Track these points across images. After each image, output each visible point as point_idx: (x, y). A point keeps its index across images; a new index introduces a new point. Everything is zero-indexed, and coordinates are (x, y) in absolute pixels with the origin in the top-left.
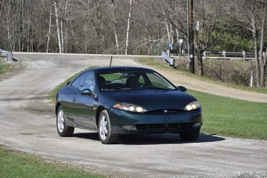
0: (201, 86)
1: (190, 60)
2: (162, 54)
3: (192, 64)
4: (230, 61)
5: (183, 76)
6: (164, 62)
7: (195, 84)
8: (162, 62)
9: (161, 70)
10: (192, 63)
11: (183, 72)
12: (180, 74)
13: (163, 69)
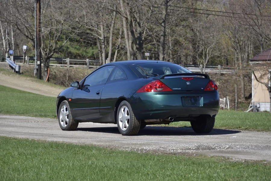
0: (52, 92)
1: (37, 67)
2: (6, 61)
3: (39, 71)
4: (73, 68)
5: (32, 82)
6: (8, 69)
7: (46, 90)
8: (7, 68)
9: (9, 76)
10: (39, 69)
11: (32, 78)
12: (29, 80)
13: (11, 75)
